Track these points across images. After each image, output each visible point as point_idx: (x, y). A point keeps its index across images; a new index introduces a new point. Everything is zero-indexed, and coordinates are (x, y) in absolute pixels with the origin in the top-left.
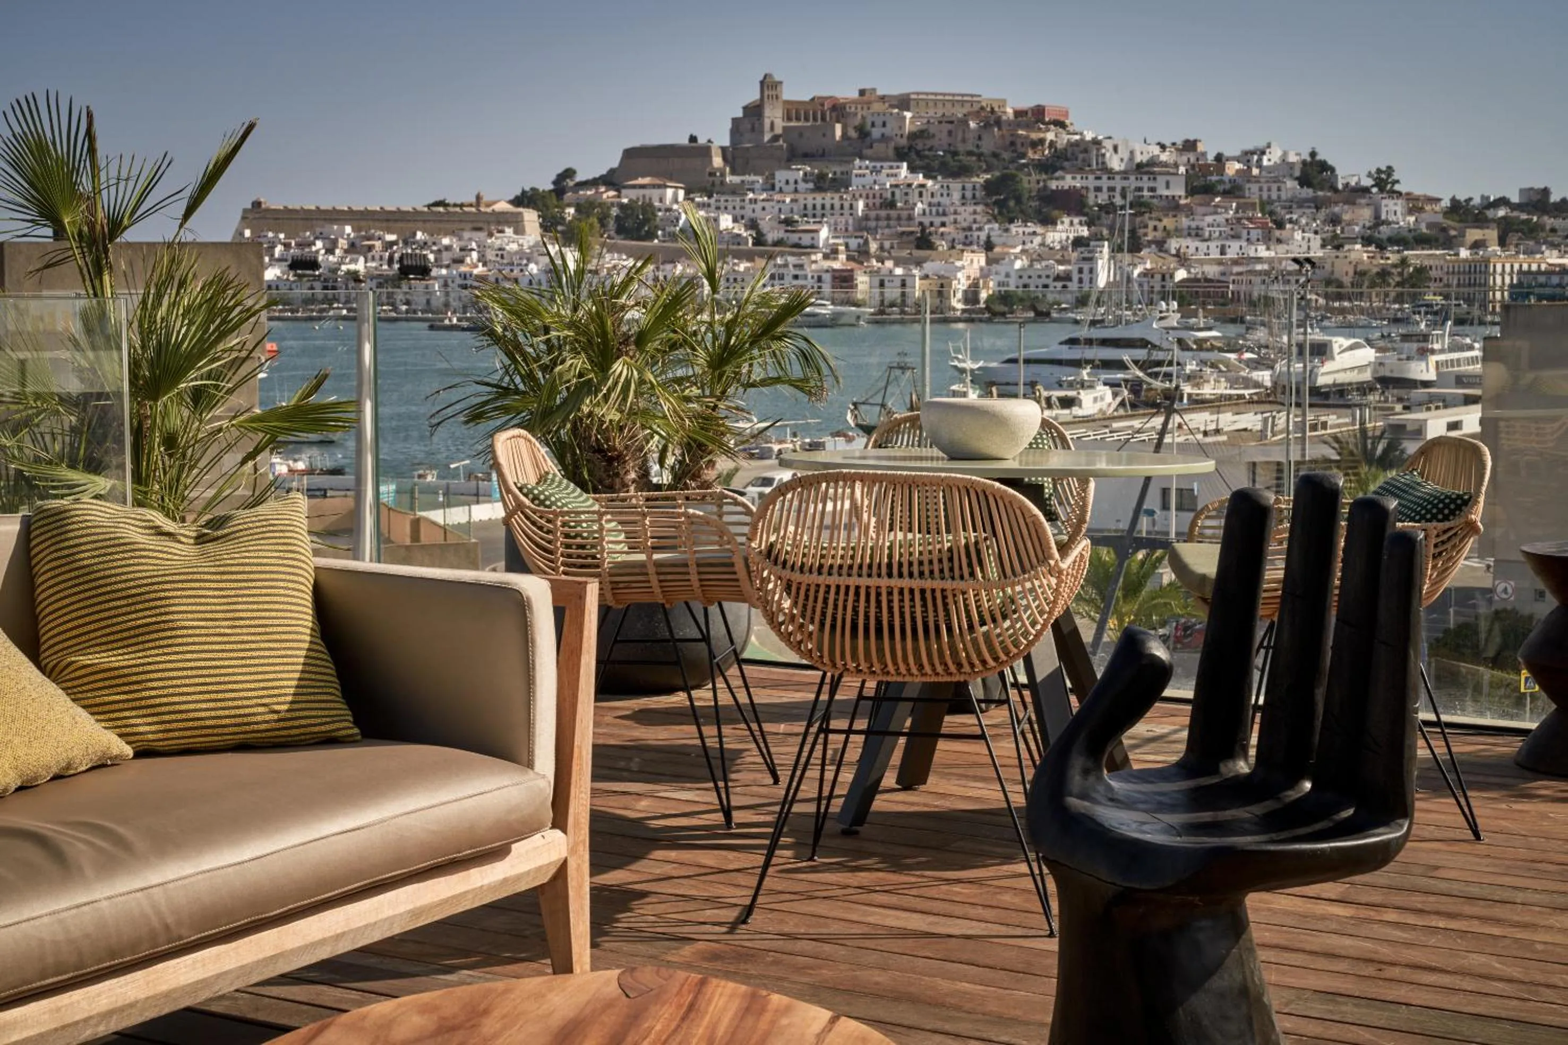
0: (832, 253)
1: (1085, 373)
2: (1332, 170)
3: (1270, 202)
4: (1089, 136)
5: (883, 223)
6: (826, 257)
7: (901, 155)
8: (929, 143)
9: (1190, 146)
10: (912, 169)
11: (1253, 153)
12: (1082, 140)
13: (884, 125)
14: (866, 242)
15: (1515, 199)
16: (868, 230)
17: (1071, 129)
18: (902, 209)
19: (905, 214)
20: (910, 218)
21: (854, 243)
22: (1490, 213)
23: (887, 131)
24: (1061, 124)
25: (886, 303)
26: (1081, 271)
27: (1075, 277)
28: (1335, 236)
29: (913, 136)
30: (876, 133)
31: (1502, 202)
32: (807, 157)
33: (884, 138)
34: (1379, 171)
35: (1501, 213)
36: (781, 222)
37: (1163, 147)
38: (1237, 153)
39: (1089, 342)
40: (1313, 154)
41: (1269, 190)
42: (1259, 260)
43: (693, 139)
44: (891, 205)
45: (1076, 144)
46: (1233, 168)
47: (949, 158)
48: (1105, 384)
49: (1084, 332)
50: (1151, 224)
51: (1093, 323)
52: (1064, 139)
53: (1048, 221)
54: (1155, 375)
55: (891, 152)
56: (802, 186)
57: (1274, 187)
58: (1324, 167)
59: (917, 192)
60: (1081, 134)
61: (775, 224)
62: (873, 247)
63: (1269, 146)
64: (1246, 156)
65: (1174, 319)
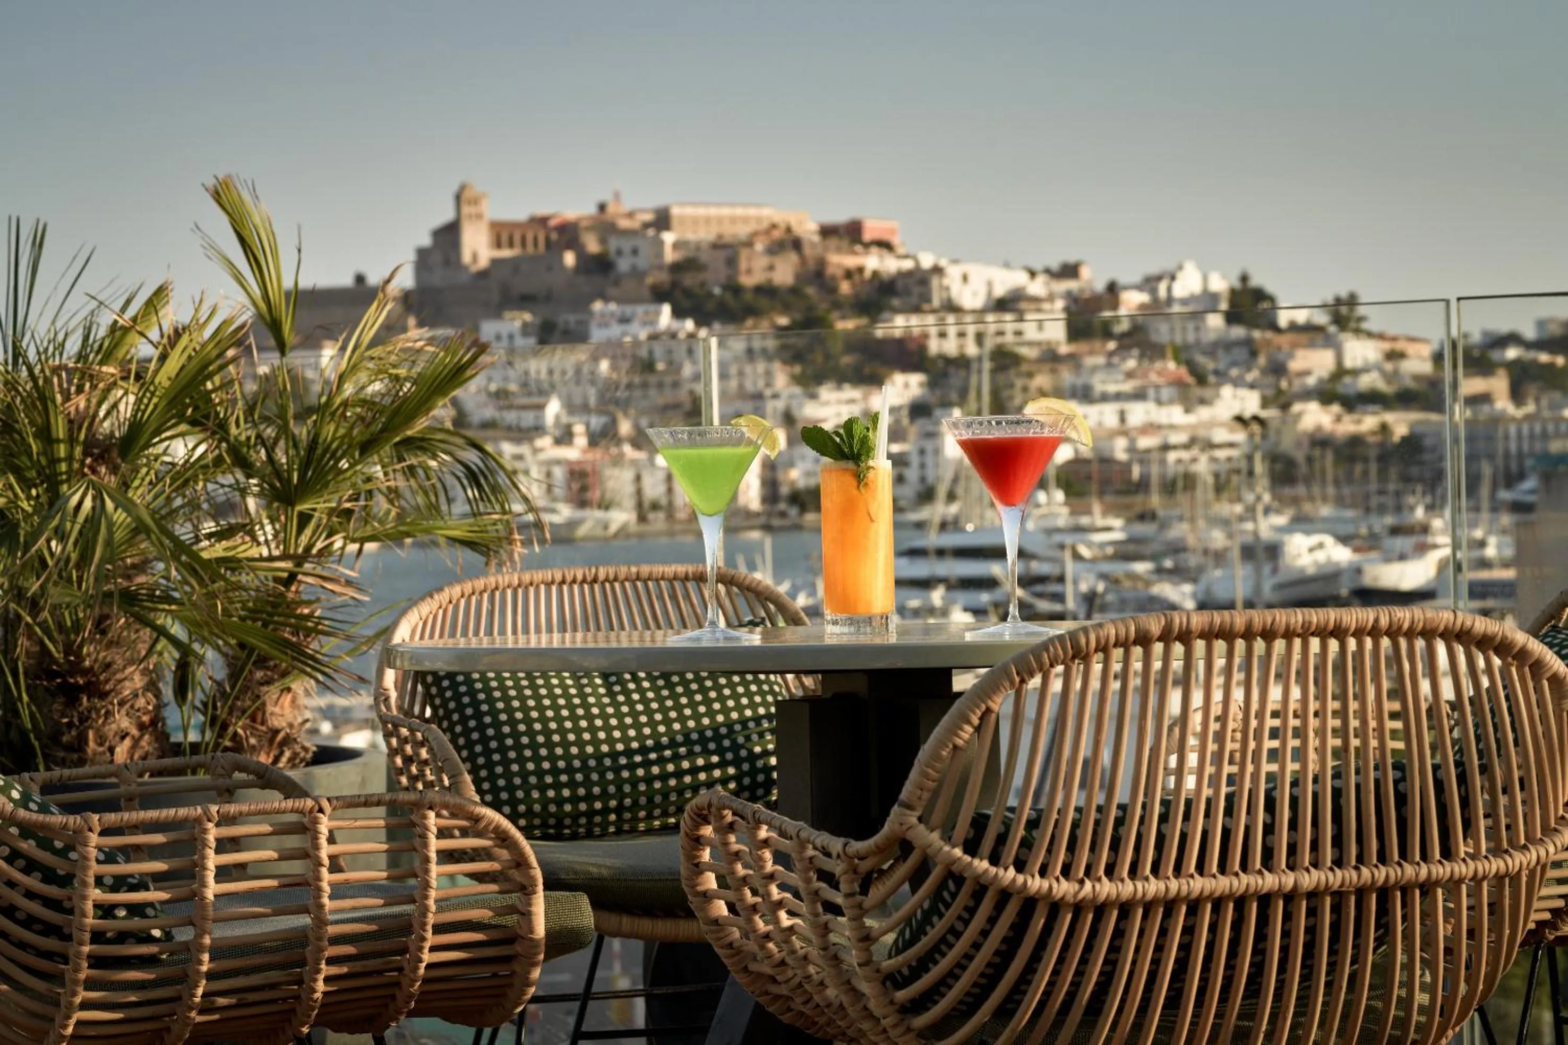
0: (565, 437)
1: (937, 596)
2: (1271, 299)
3: (1186, 347)
4: (927, 261)
5: (637, 393)
6: (558, 442)
7: (659, 295)
8: (701, 276)
9: (1070, 271)
10: (678, 314)
11: (1159, 278)
12: (918, 268)
13: (635, 252)
14: (614, 422)
15: (1530, 333)
16: (617, 402)
17: (901, 251)
18: (664, 373)
19: (668, 380)
20: (676, 385)
21: (597, 422)
22: (1495, 355)
23: (642, 262)
24: (885, 245)
25: (646, 504)
26: (922, 452)
27: (915, 460)
28: (1280, 392)
29: (676, 268)
30: (623, 265)
31: (1513, 339)
32: (525, 301)
33: (637, 274)
34: (1338, 302)
35: (1512, 353)
36: (489, 394)
37: (1033, 274)
38: (1137, 278)
39: (941, 553)
40: (1244, 279)
41: (1184, 329)
42: (1172, 427)
43: (360, 279)
44: (648, 366)
45: (909, 274)
46: (1132, 300)
47: (729, 297)
48: (966, 610)
49: (933, 539)
50: (1019, 383)
51: (943, 526)
52: (890, 265)
53: (875, 380)
54: (1040, 596)
55: (646, 293)
56: (520, 342)
57: (1191, 326)
58: (1260, 295)
59: (684, 348)
60: (915, 258)
61: (483, 397)
62: (625, 427)
63: (1180, 268)
64: (1149, 283)
65: (1063, 516)
